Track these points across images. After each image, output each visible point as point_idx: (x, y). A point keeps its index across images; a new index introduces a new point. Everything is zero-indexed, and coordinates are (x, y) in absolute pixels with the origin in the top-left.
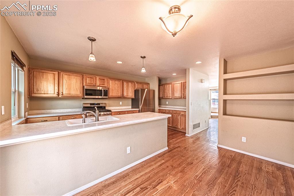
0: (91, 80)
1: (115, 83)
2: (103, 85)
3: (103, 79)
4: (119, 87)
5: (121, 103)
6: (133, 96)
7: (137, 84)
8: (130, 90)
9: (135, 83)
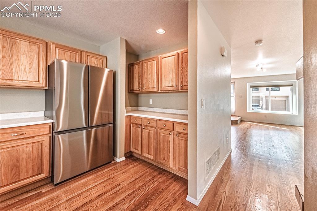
6: (39, 81)
7: (57, 50)
8: (25, 62)
9: (52, 47)
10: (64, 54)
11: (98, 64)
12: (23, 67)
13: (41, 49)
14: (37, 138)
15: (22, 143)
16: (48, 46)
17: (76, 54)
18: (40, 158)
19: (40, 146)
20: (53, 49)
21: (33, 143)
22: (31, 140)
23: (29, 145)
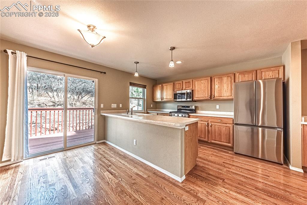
0: (179, 85)
1: (201, 83)
2: (189, 87)
3: (189, 82)
4: (206, 86)
5: (218, 107)
6: (231, 96)
7: (240, 76)
8: (226, 87)
9: (237, 75)
10: (244, 76)
11: (273, 76)
12: (225, 90)
13: (232, 78)
14: (228, 124)
15: (222, 125)
16: (236, 75)
17: (252, 74)
18: (229, 135)
19: (229, 129)
20: (238, 76)
21: (226, 126)
22: (225, 125)
23: (224, 127)
